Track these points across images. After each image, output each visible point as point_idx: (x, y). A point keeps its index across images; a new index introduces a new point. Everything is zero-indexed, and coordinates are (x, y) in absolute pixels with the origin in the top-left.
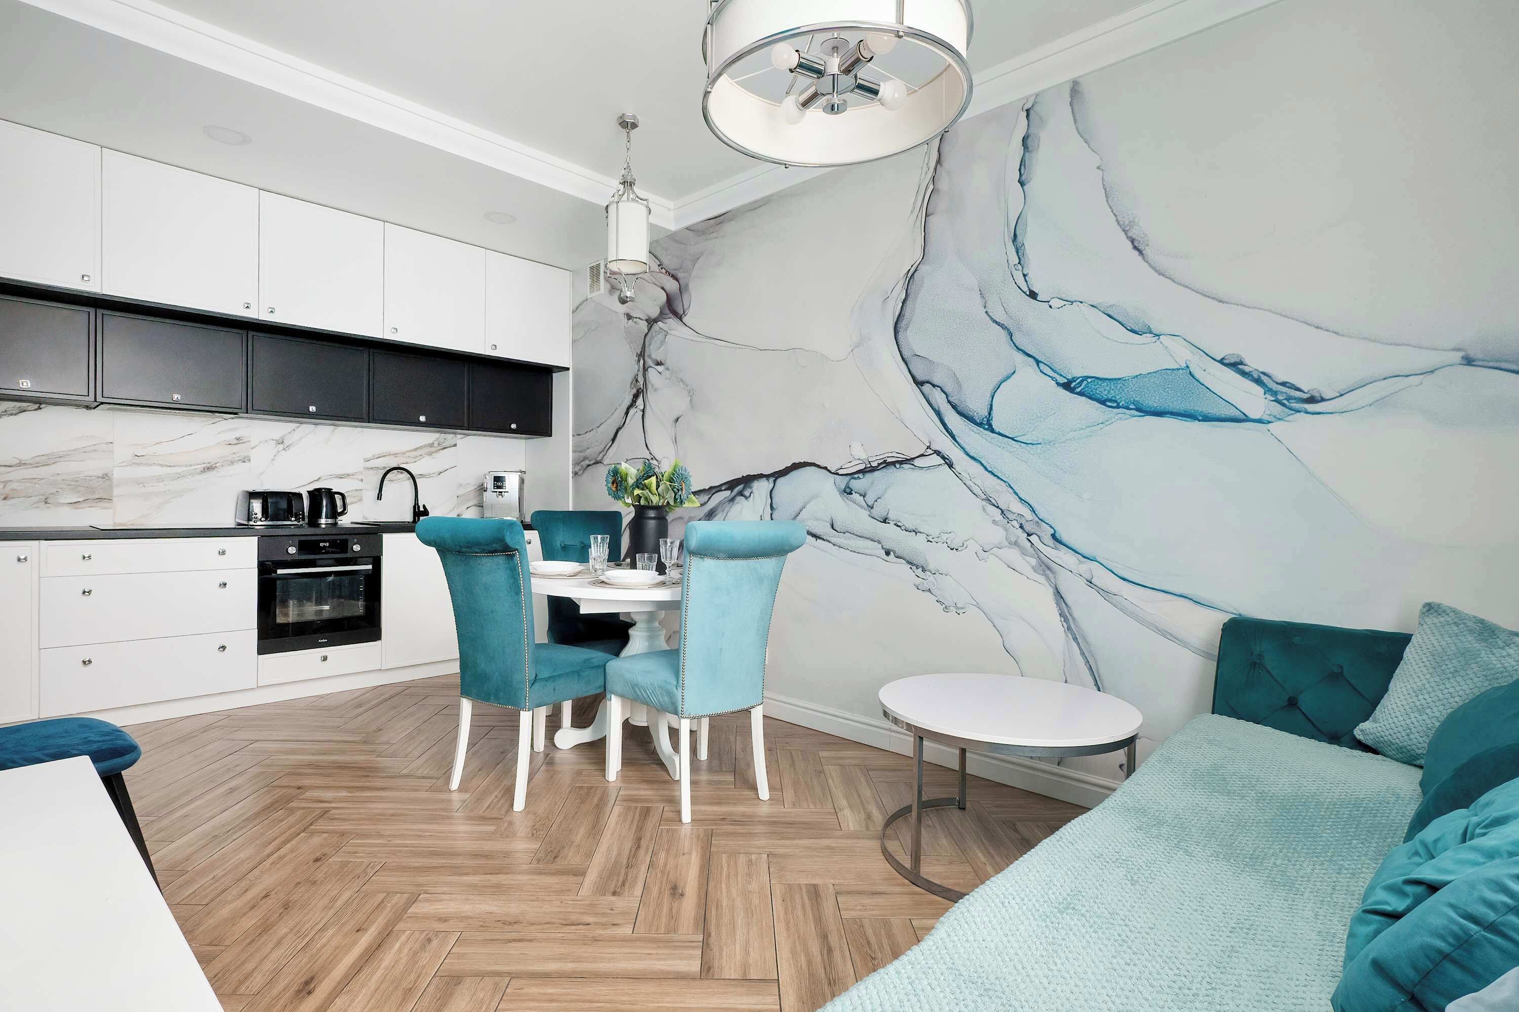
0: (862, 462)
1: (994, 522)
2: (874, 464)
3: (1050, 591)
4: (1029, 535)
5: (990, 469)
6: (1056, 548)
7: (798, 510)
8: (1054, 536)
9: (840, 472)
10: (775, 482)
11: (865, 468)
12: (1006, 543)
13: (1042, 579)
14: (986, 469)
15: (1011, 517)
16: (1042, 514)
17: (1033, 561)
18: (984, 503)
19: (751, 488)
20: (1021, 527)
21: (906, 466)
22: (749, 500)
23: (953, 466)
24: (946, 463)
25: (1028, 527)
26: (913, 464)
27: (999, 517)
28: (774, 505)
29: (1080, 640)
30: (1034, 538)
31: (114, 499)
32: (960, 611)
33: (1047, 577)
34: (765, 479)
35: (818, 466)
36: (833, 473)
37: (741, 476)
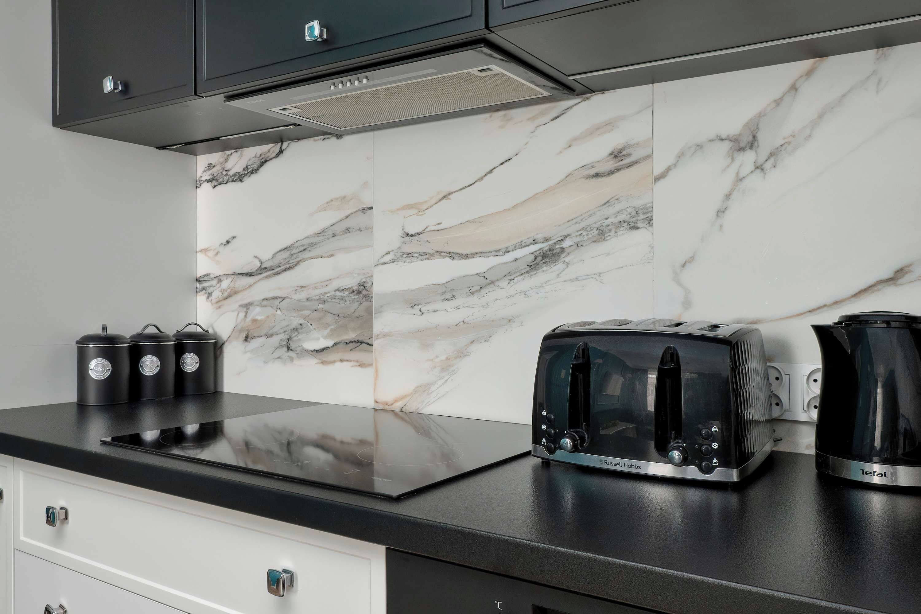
31: (376, 343)
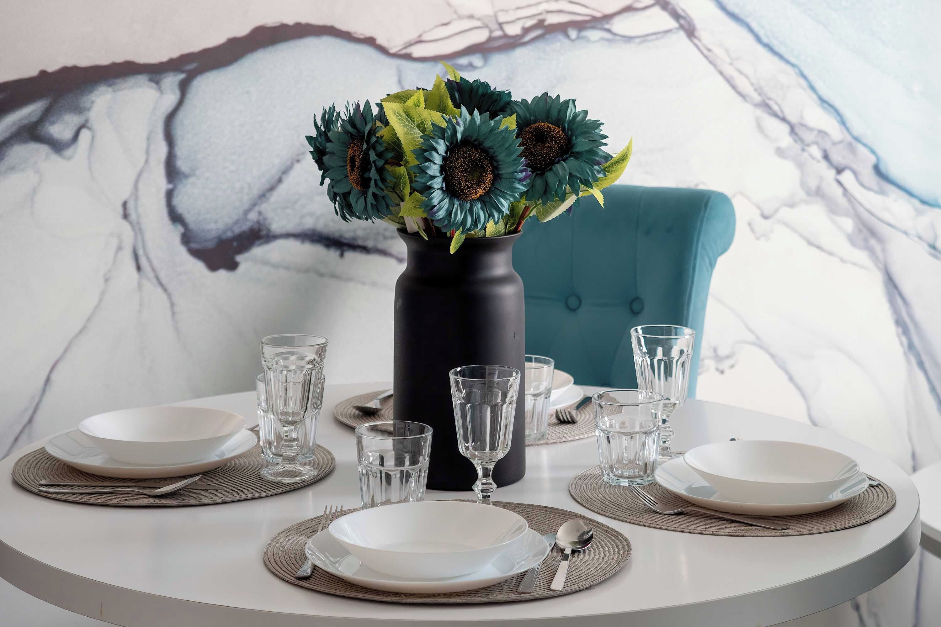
0: (478, 24)
1: (780, 152)
2: (513, 30)
3: (878, 278)
4: (839, 171)
5: (765, 40)
6: (882, 192)
7: (274, 172)
8: (877, 169)
9: (418, 51)
10: (184, 87)
11: (490, 39)
12: (802, 194)
13: (862, 256)
14: (758, 39)
15: (809, 137)
16: (858, 127)
17: (848, 224)
18: (759, 112)
19: (79, 110)
20: (826, 157)
21: (594, 35)
22: (68, 152)
23: (697, 34)
24: (682, 27)
25: (837, 157)
26: (609, 31)
27: (786, 141)
28: (182, 164)
29: (927, 365)
30: (847, 177)
32: (725, 365)
33: (872, 252)
34: (142, 79)
35: (347, 36)
36: (396, 56)
37: (33, 72)
